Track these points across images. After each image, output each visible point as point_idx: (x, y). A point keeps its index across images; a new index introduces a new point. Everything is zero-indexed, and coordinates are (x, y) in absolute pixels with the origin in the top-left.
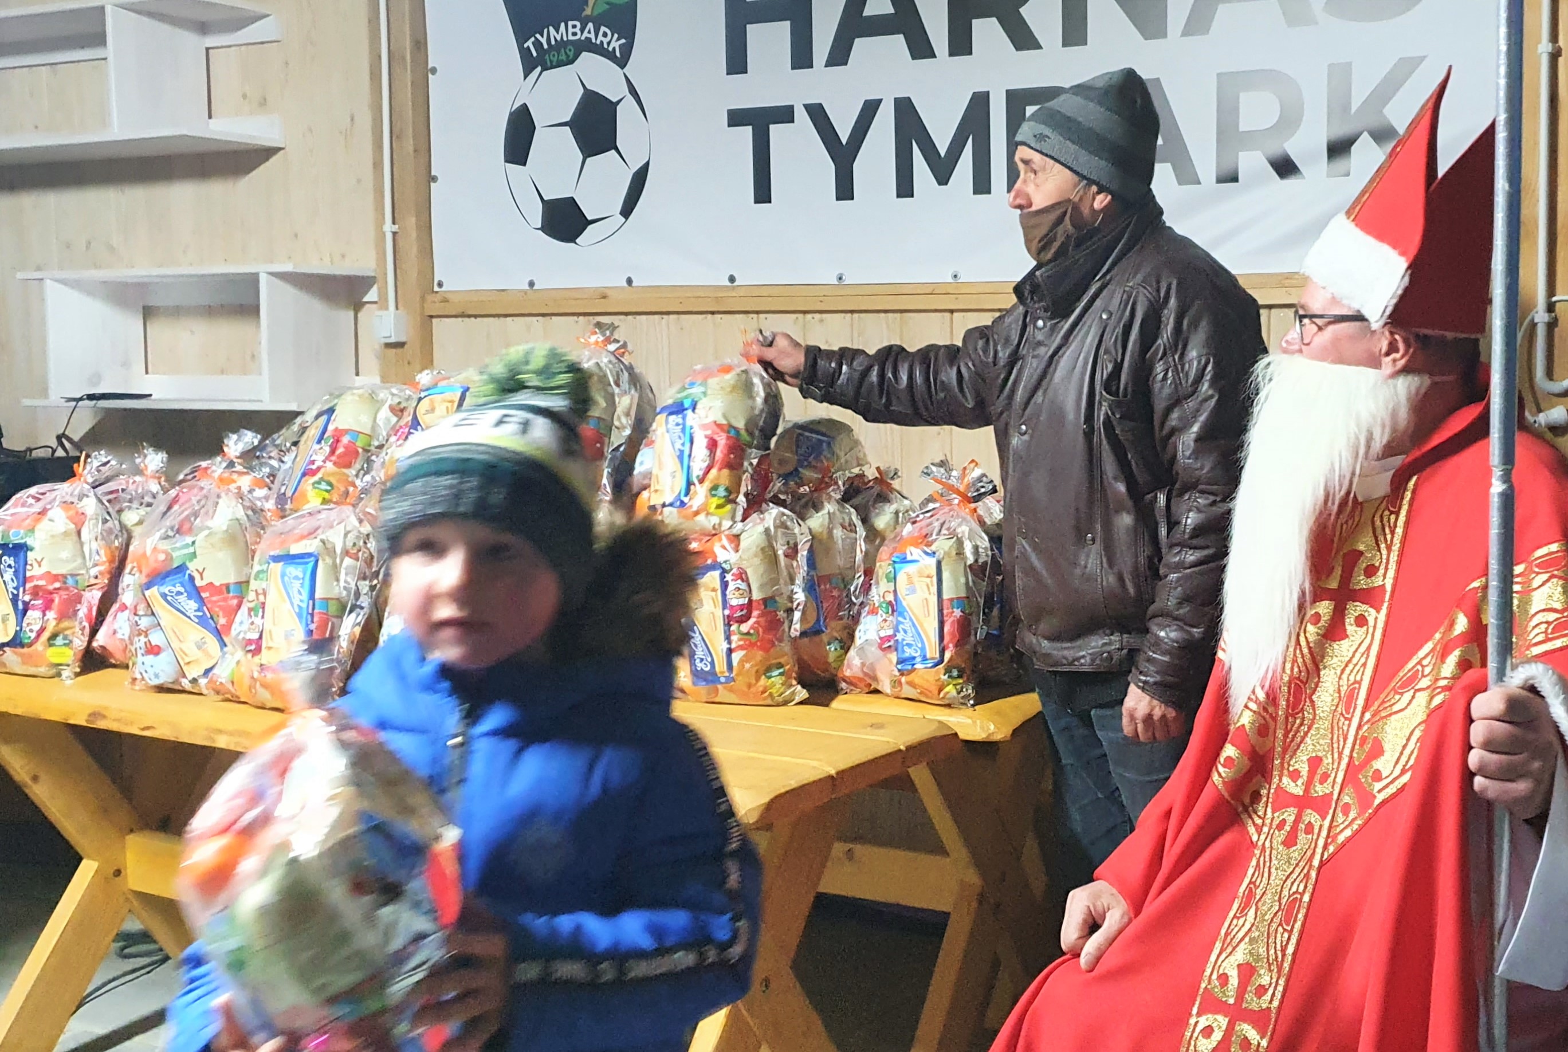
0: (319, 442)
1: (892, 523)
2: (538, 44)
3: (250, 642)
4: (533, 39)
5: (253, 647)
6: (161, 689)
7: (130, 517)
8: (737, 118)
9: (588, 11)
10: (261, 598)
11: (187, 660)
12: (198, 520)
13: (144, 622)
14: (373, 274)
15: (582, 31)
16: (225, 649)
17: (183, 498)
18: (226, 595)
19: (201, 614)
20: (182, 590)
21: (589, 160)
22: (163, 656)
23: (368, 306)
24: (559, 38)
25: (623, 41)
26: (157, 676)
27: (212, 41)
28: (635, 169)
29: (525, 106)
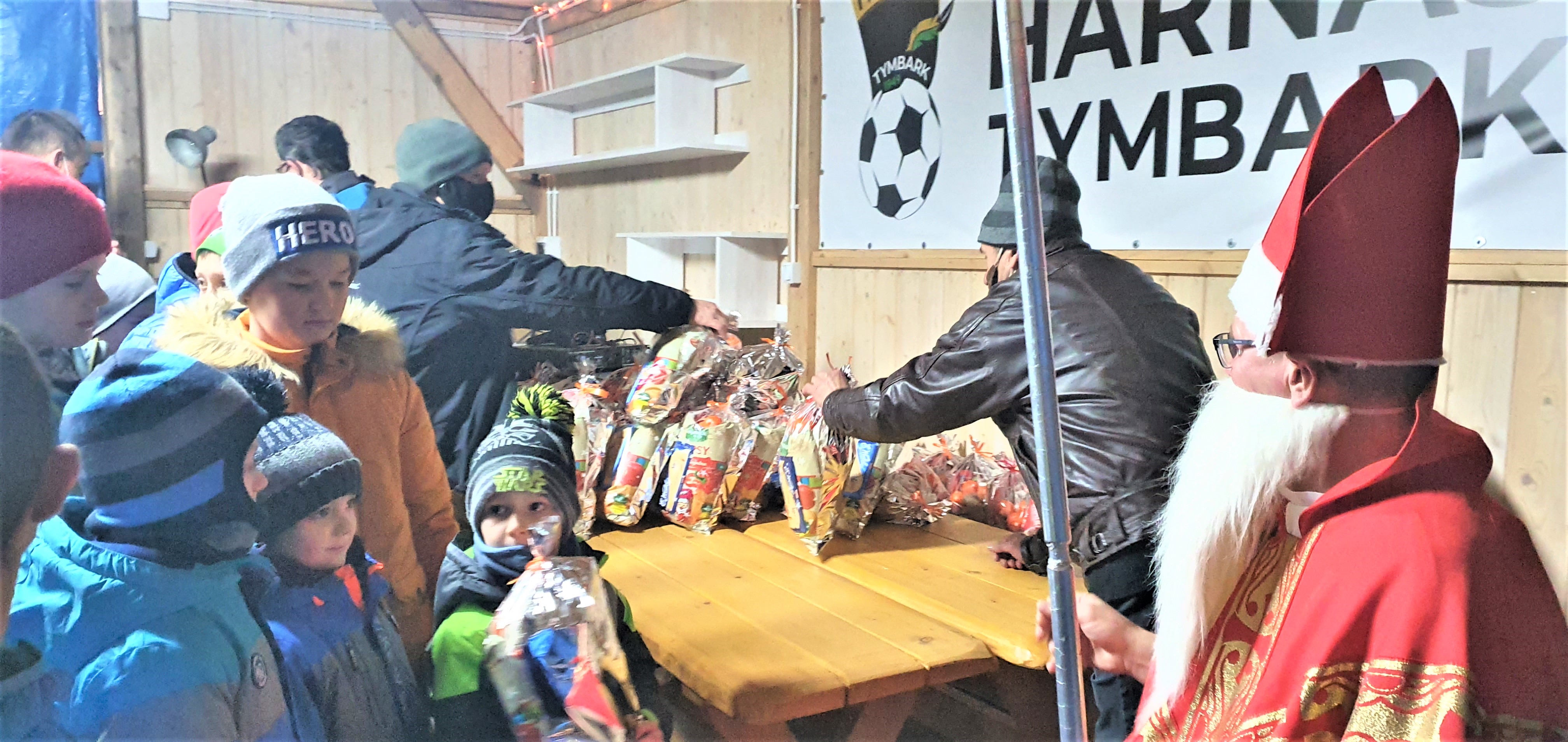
2: (880, 74)
4: (877, 71)
8: (993, 122)
9: (909, 49)
14: (785, 238)
15: (906, 62)
21: (906, 157)
23: (784, 258)
24: (892, 69)
25: (929, 68)
27: (718, 83)
28: (932, 162)
29: (871, 120)
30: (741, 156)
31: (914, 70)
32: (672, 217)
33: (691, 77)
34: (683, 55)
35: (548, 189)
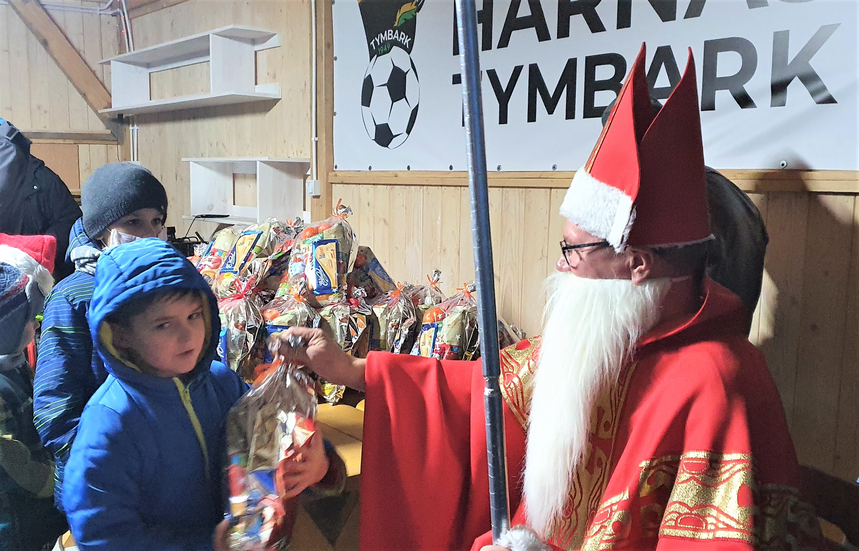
2: (375, 42)
4: (374, 40)
9: (396, 25)
14: (308, 162)
15: (393, 34)
21: (394, 103)
23: (308, 177)
24: (384, 40)
25: (410, 39)
27: (257, 48)
28: (413, 107)
29: (370, 76)
30: (275, 101)
31: (400, 41)
32: (224, 146)
33: (236, 43)
34: (231, 26)
35: (131, 126)
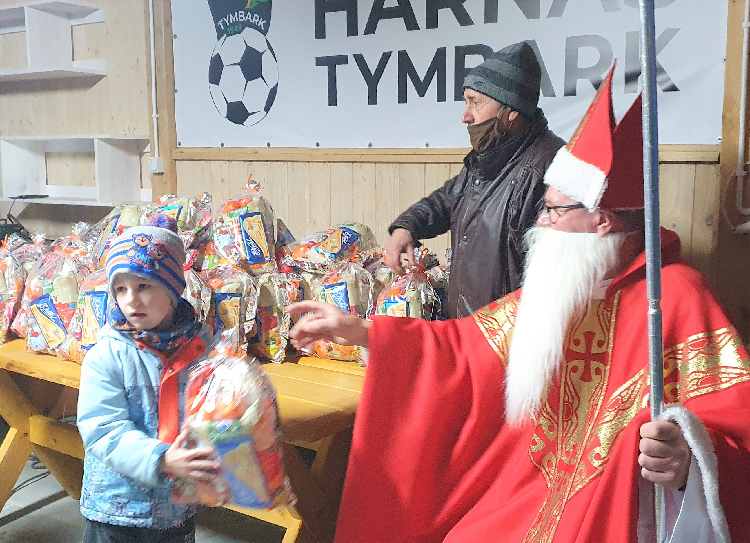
0: (112, 232)
1: (388, 278)
2: (224, 23)
3: (77, 334)
4: (222, 20)
5: (78, 336)
6: (40, 353)
7: (28, 266)
8: (320, 61)
9: (248, 6)
10: (82, 312)
11: (50, 340)
12: (55, 271)
13: (31, 321)
14: (148, 138)
15: (245, 16)
16: (67, 336)
17: (48, 260)
18: (67, 309)
19: (55, 318)
20: (47, 306)
21: (249, 82)
22: (39, 337)
23: (146, 154)
24: (234, 20)
25: (265, 21)
26: (36, 346)
27: (72, 22)
28: (271, 87)
29: (218, 55)
30: (98, 78)
31: (253, 22)
33: (52, 16)
